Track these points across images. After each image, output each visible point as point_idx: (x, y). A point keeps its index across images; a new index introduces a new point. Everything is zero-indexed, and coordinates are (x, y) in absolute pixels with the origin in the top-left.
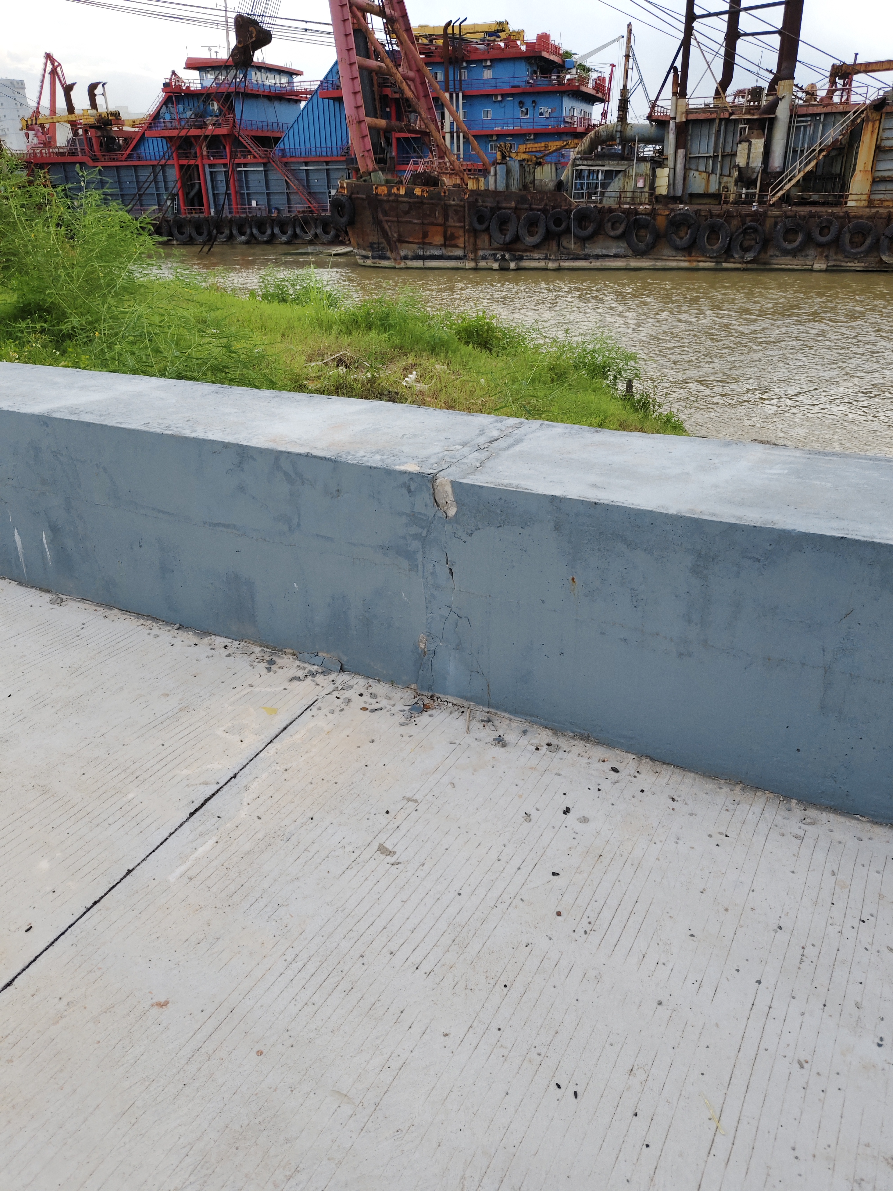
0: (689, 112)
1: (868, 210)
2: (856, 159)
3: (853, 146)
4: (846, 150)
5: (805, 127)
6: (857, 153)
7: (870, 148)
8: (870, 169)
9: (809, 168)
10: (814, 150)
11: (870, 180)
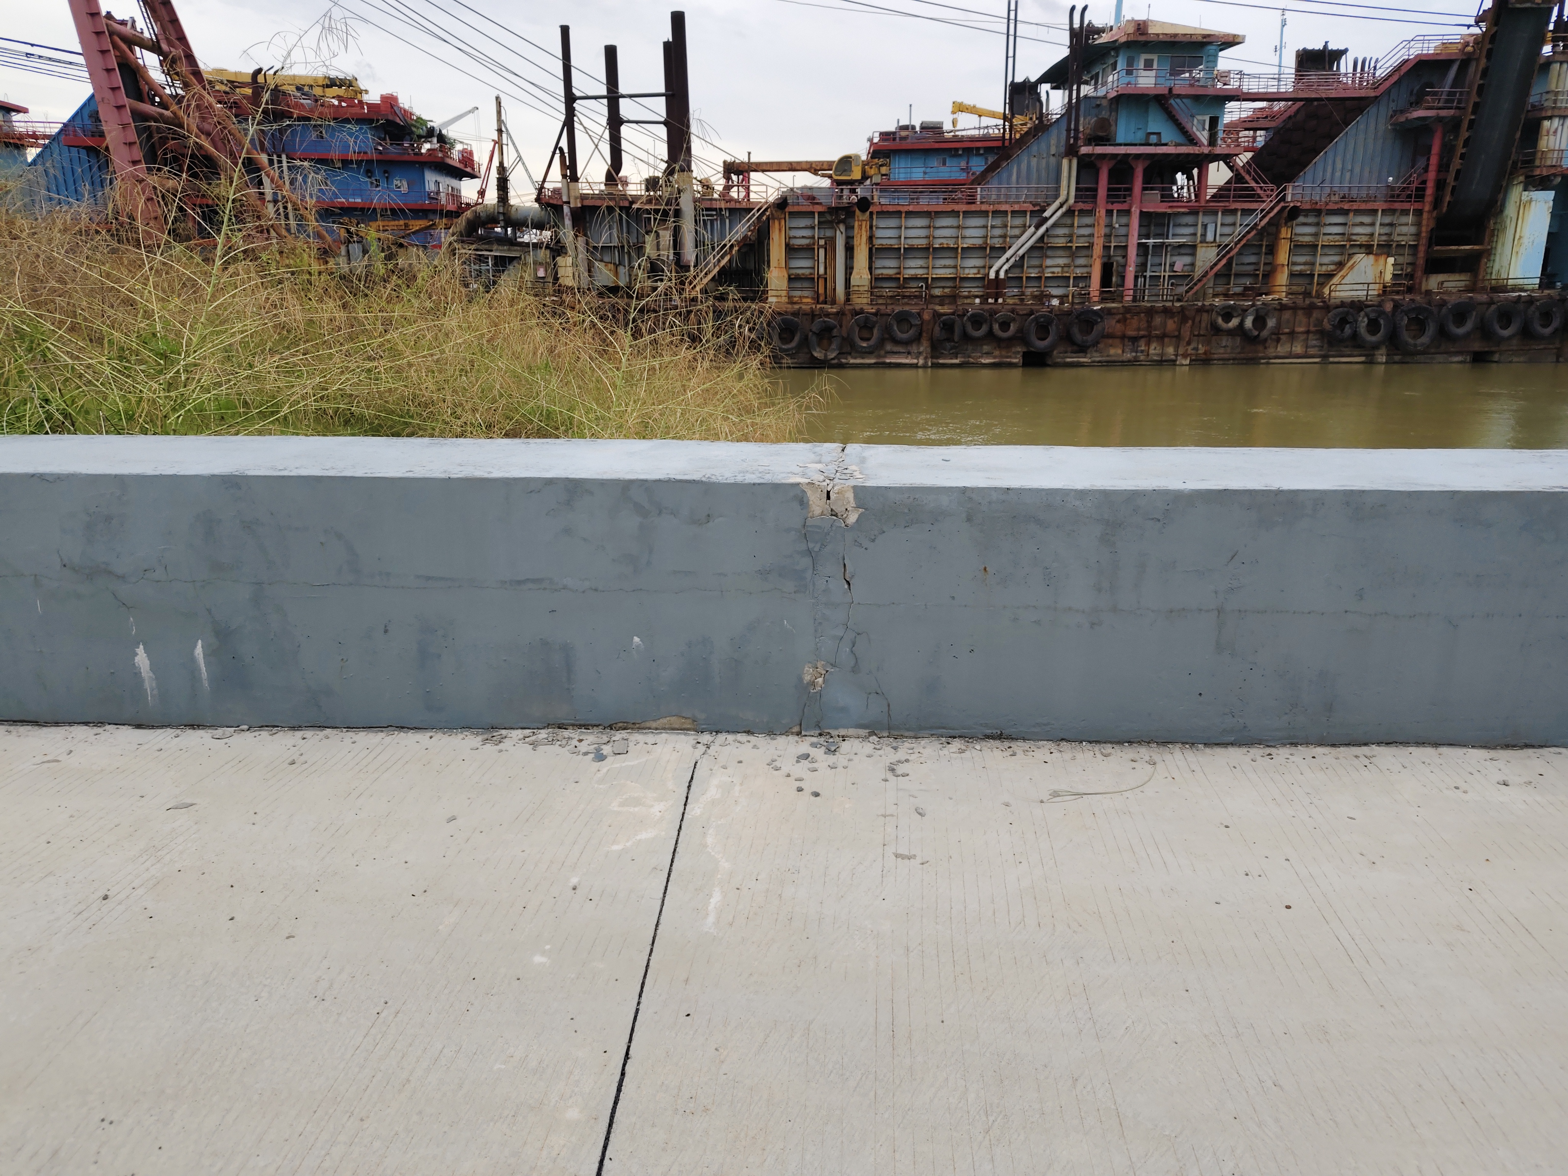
0: (584, 197)
1: (790, 306)
2: (769, 256)
3: (763, 243)
4: (756, 246)
5: (712, 221)
6: (768, 250)
7: (780, 245)
8: (784, 266)
9: (724, 262)
10: (725, 245)
11: (786, 276)
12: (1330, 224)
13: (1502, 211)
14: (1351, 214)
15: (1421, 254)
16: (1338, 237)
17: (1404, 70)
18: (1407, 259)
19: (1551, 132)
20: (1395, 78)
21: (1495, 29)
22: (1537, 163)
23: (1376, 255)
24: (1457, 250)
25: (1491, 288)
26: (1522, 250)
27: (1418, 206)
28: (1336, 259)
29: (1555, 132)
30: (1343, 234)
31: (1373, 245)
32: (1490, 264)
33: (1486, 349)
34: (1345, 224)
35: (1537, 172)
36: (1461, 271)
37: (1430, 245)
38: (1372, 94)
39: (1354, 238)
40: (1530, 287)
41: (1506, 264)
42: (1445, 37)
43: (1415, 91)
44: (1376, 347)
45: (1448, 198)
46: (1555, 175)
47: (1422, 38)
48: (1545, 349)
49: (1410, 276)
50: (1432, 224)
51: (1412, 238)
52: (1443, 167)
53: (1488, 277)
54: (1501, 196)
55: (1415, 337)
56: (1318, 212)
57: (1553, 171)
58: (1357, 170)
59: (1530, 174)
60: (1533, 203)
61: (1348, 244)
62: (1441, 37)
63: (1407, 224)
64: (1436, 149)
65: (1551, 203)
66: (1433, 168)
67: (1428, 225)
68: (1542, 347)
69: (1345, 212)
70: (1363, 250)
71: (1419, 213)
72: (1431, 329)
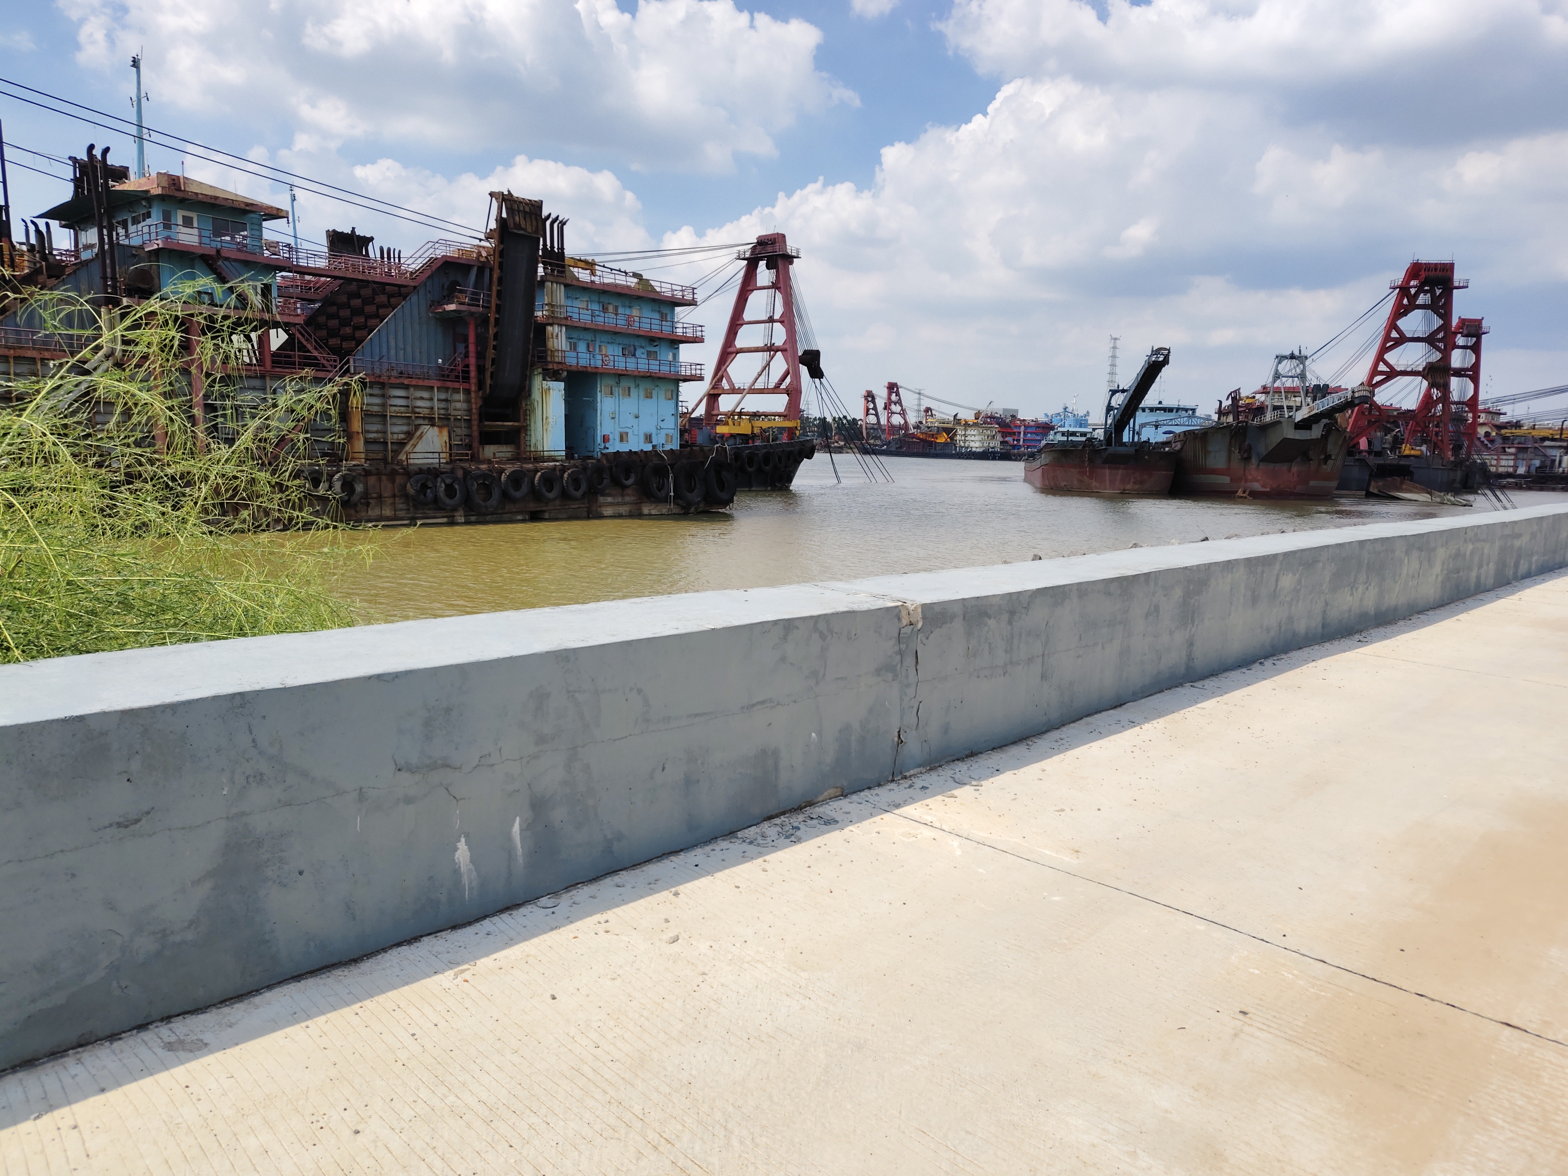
12: (395, 397)
13: (530, 395)
14: (412, 389)
15: (475, 428)
16: (403, 409)
17: (435, 267)
18: (464, 431)
19: (554, 336)
20: (429, 273)
21: (502, 246)
22: (549, 359)
23: (440, 427)
24: (502, 425)
25: (534, 459)
26: (550, 428)
27: (466, 386)
28: (405, 428)
29: (557, 336)
30: (408, 406)
31: (435, 418)
32: (528, 438)
33: (539, 509)
34: (407, 398)
35: (550, 367)
36: (506, 443)
37: (481, 420)
38: (412, 284)
39: (417, 410)
40: (560, 458)
41: (540, 438)
42: (462, 245)
43: (445, 287)
44: (455, 510)
45: (488, 382)
46: (563, 370)
47: (444, 242)
48: (579, 508)
49: (469, 446)
50: (480, 403)
51: (465, 413)
52: (480, 355)
53: (528, 449)
54: (527, 382)
55: (485, 500)
56: (383, 385)
57: (560, 367)
58: (409, 349)
59: (545, 367)
60: (551, 391)
61: (413, 415)
62: (459, 244)
63: (460, 401)
64: (472, 339)
65: (563, 392)
66: (472, 354)
67: (476, 403)
68: (576, 506)
69: (406, 387)
70: (426, 422)
71: (467, 392)
72: (496, 493)
